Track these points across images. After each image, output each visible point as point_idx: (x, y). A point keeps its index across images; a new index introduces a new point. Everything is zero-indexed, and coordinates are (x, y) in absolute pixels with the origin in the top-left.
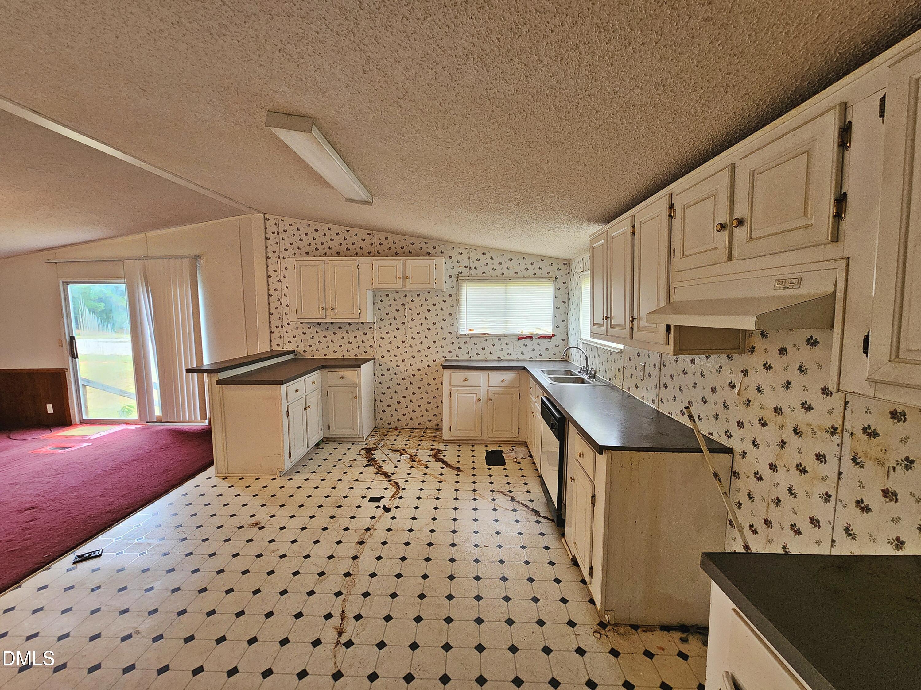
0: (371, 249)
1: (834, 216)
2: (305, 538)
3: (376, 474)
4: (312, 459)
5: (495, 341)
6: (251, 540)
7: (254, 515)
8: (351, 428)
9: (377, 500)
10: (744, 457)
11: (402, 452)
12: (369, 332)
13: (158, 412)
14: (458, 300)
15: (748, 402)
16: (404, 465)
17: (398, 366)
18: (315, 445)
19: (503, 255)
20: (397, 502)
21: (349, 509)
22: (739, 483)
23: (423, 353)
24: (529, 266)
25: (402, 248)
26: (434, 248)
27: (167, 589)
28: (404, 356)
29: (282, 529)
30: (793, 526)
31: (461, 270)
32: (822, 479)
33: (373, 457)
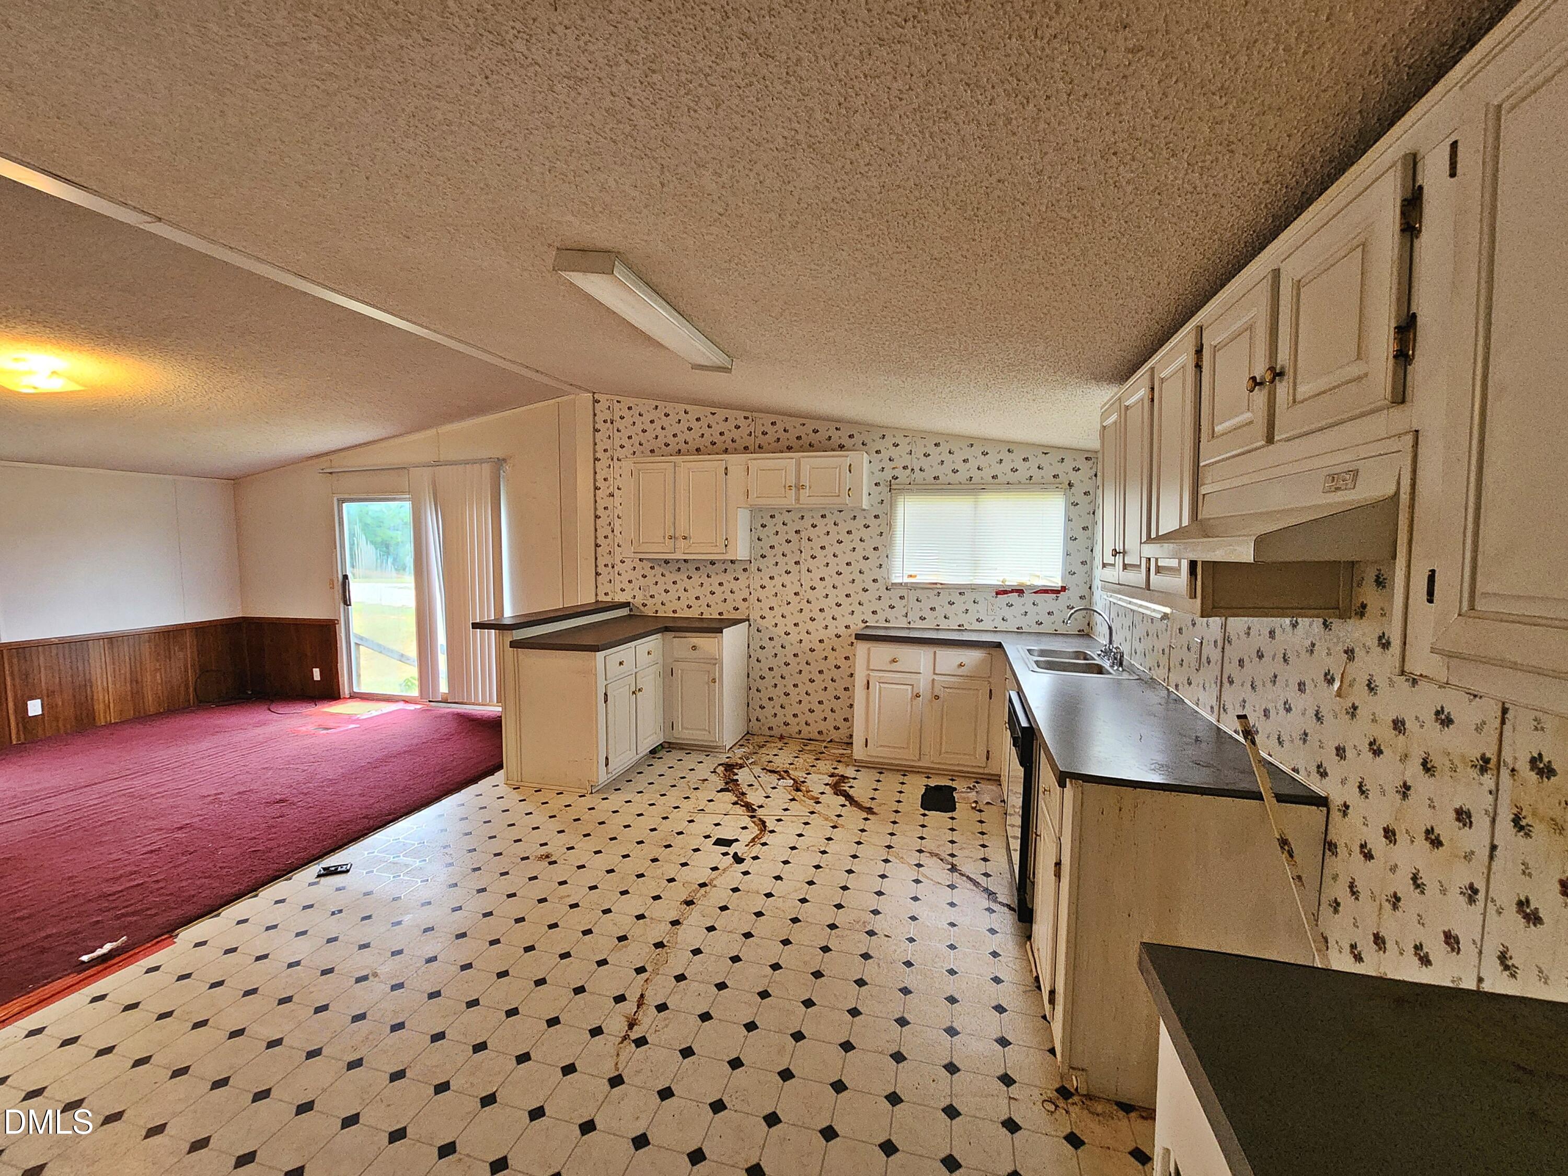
0: (750, 442)
1: (1394, 357)
2: (609, 886)
3: (734, 804)
4: (641, 773)
5: (955, 597)
6: (535, 878)
7: (546, 844)
8: (705, 730)
9: (728, 843)
10: (1345, 814)
11: (782, 774)
12: (742, 576)
13: (443, 688)
14: (890, 525)
15: (1353, 711)
16: (781, 796)
17: (787, 634)
18: (651, 752)
19: (972, 445)
20: (756, 850)
21: (682, 852)
22: (1335, 864)
23: (828, 614)
24: (1019, 464)
25: (799, 438)
26: (851, 436)
27: (418, 926)
28: (798, 618)
29: (579, 867)
30: (1418, 948)
31: (896, 473)
32: (1465, 857)
33: (736, 777)
